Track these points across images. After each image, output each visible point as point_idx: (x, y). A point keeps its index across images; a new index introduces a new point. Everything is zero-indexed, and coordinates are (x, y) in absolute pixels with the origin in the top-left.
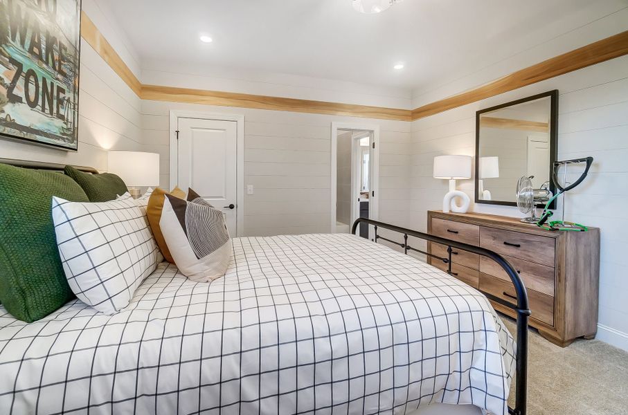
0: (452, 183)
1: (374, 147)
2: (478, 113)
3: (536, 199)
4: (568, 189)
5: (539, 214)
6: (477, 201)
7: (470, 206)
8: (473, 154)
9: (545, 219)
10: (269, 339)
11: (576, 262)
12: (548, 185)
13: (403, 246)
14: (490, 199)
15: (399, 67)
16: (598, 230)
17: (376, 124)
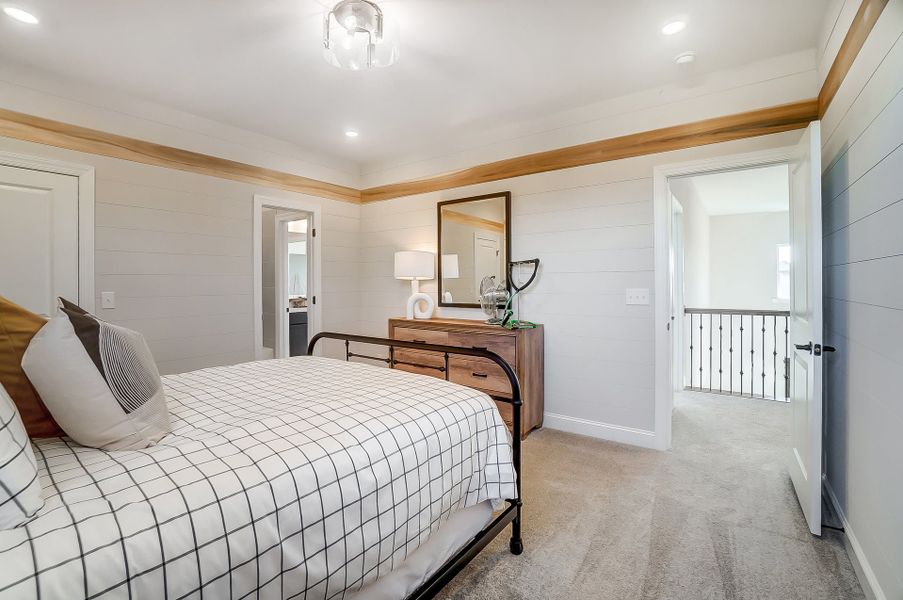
0: (415, 284)
1: (314, 235)
2: (440, 205)
3: (498, 299)
4: (522, 289)
5: (501, 314)
6: (441, 304)
7: (434, 312)
8: (436, 251)
9: (508, 318)
10: (306, 485)
11: (531, 358)
12: (504, 286)
13: (388, 361)
14: (451, 302)
15: (352, 134)
16: (542, 326)
17: (317, 204)
